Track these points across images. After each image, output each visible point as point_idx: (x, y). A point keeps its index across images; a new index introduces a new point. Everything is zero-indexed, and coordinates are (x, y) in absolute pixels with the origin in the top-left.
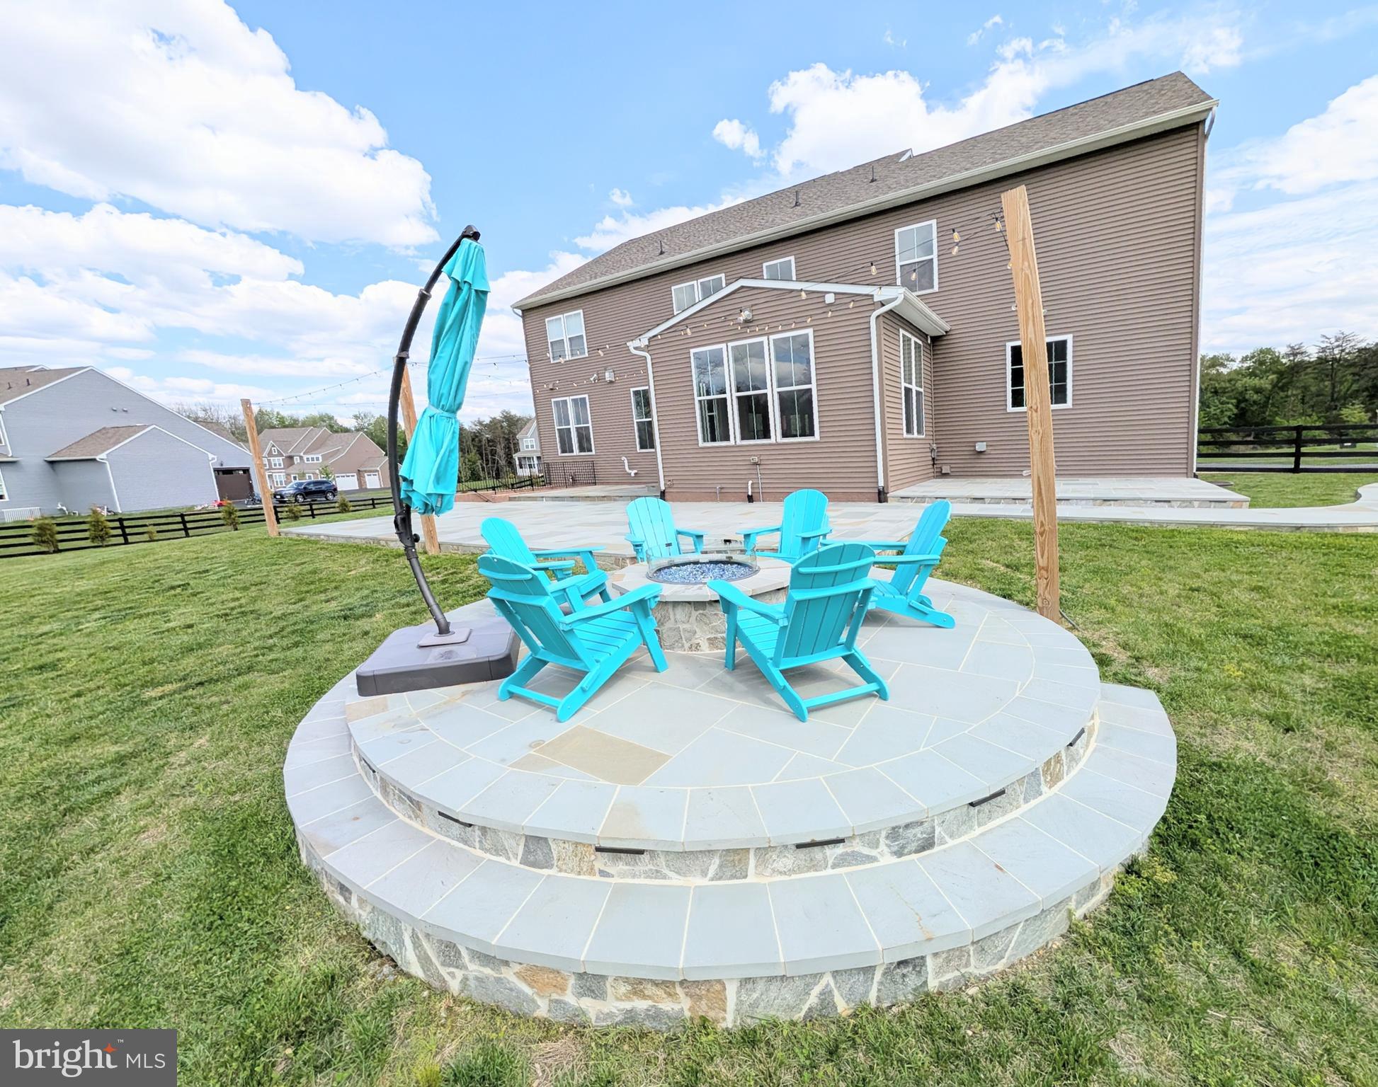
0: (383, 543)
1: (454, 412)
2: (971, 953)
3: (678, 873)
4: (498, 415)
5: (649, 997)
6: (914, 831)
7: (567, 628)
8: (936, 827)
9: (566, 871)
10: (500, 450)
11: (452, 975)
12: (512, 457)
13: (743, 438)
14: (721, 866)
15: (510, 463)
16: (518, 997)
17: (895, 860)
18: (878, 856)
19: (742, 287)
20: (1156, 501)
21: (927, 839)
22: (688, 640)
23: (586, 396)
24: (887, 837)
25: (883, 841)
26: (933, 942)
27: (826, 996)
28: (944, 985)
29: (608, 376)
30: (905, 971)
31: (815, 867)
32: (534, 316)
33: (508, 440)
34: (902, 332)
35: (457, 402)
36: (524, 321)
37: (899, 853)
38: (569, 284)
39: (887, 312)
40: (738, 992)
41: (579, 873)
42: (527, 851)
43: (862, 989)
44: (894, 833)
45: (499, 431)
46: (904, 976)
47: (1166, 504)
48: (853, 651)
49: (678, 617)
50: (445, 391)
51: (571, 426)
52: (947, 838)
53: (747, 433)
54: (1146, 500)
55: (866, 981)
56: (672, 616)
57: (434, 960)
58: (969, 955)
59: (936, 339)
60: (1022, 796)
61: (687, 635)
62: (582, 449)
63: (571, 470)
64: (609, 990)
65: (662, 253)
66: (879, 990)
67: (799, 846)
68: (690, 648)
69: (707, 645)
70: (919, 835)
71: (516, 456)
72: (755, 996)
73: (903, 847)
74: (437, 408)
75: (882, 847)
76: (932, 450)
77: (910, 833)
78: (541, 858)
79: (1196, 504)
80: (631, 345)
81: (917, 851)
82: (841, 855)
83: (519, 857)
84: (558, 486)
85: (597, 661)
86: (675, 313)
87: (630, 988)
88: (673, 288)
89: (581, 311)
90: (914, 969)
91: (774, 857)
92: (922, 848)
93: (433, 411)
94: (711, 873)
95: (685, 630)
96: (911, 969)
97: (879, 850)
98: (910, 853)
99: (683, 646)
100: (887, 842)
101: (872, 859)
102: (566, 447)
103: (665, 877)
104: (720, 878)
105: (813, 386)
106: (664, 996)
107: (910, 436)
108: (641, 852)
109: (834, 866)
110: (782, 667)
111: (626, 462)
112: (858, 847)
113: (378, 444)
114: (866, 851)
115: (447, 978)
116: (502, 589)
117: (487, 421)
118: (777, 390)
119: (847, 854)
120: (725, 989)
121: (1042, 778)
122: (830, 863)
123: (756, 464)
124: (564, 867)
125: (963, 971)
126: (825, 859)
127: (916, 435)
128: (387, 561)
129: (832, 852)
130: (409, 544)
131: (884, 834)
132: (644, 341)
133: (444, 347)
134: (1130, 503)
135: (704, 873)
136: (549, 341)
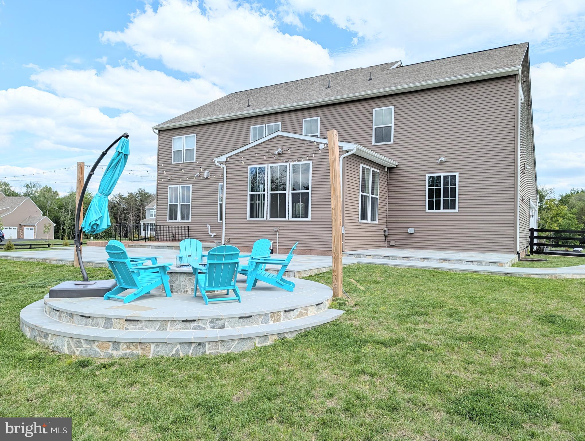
0: (48, 261)
1: (107, 196)
2: (220, 346)
3: (147, 328)
4: (134, 191)
5: (131, 349)
6: (218, 322)
7: (133, 270)
8: (226, 322)
9: (116, 329)
10: (131, 217)
11: (77, 350)
12: (139, 223)
13: (271, 217)
14: (160, 326)
15: (138, 228)
16: (96, 353)
17: (211, 329)
18: (206, 328)
19: (279, 135)
20: (467, 261)
21: (222, 325)
22: (184, 289)
23: (191, 185)
24: (209, 322)
25: (208, 323)
26: (207, 338)
27: (177, 351)
28: (210, 354)
29: (206, 174)
30: (200, 347)
31: (186, 329)
32: (165, 135)
33: (139, 210)
34: (362, 165)
35: (109, 192)
36: (159, 137)
37: (213, 328)
38: (190, 118)
39: (350, 155)
40: (154, 348)
41: (119, 329)
42: (105, 323)
43: (187, 351)
44: (212, 321)
45: (133, 204)
46: (199, 349)
47: (471, 263)
48: (235, 288)
49: (181, 279)
50: (105, 188)
51: (178, 204)
52: (230, 327)
53: (273, 215)
54: (462, 261)
55: (189, 349)
56: (179, 279)
57: (73, 347)
58: (219, 346)
59: (390, 169)
60: (261, 322)
61: (184, 287)
62: (183, 218)
63: (172, 231)
64: (121, 347)
65: (249, 106)
66: (192, 352)
67: (183, 321)
68: (184, 292)
69: (191, 291)
70: (220, 323)
71: (142, 222)
72: (158, 349)
73: (214, 326)
74: (101, 194)
75: (208, 325)
76: (385, 231)
77: (217, 322)
78: (109, 325)
79: (484, 263)
80: (216, 160)
81: (219, 328)
82: (195, 326)
83: (102, 326)
84: (163, 240)
85: (142, 286)
86: (251, 142)
87: (126, 346)
88: (251, 127)
89: (195, 135)
90: (202, 347)
91: (175, 324)
92: (221, 328)
93: (99, 195)
94: (157, 328)
95: (183, 285)
96: (201, 347)
97: (207, 326)
98: (217, 328)
99: (181, 291)
100: (210, 324)
101: (205, 328)
102: (173, 216)
103: (145, 330)
104: (159, 330)
105: (310, 191)
106: (135, 349)
107: (363, 221)
108: (138, 321)
109: (193, 329)
110: (206, 290)
111: (209, 228)
112: (200, 324)
113: (39, 207)
114: (203, 326)
115: (76, 351)
116: (113, 258)
117: (126, 195)
118: (292, 192)
119: (197, 326)
120: (151, 347)
121: (270, 318)
122: (191, 328)
123: (276, 232)
124: (115, 327)
125: (217, 350)
126: (190, 326)
127: (369, 221)
128: (51, 268)
129: (193, 325)
130: (78, 245)
131: (209, 321)
132: (223, 158)
133: (108, 173)
134: (455, 262)
135: (155, 329)
136: (173, 150)
